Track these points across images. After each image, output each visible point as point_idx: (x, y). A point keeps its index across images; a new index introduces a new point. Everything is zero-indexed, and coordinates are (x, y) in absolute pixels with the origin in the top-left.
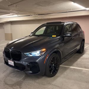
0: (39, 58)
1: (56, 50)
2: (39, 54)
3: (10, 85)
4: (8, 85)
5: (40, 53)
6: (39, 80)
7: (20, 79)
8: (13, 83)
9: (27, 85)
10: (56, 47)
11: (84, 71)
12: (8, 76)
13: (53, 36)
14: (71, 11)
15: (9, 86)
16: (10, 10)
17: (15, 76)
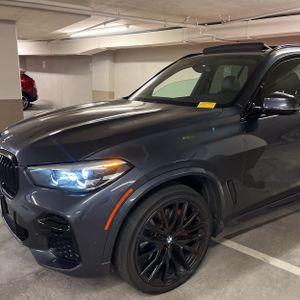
1: (202, 171)
2: (87, 183)
5: (90, 178)
10: (204, 158)
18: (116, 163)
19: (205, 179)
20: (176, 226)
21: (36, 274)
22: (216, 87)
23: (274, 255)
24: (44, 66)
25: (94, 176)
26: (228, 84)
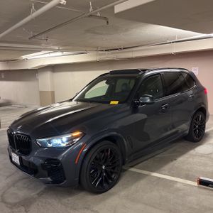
0: (64, 151)
1: (115, 133)
3: (10, 204)
4: (5, 203)
5: (67, 141)
6: (70, 198)
7: (33, 194)
8: (17, 201)
9: (42, 206)
10: (117, 127)
11: (178, 185)
12: (14, 186)
13: (112, 103)
14: (177, 40)
15: (7, 206)
16: (43, 45)
17: (26, 186)
18: (78, 133)
19: (117, 137)
20: (106, 160)
21: (38, 194)
22: (118, 90)
23: (154, 171)
24: (3, 77)
25: (69, 140)
26: (124, 88)
